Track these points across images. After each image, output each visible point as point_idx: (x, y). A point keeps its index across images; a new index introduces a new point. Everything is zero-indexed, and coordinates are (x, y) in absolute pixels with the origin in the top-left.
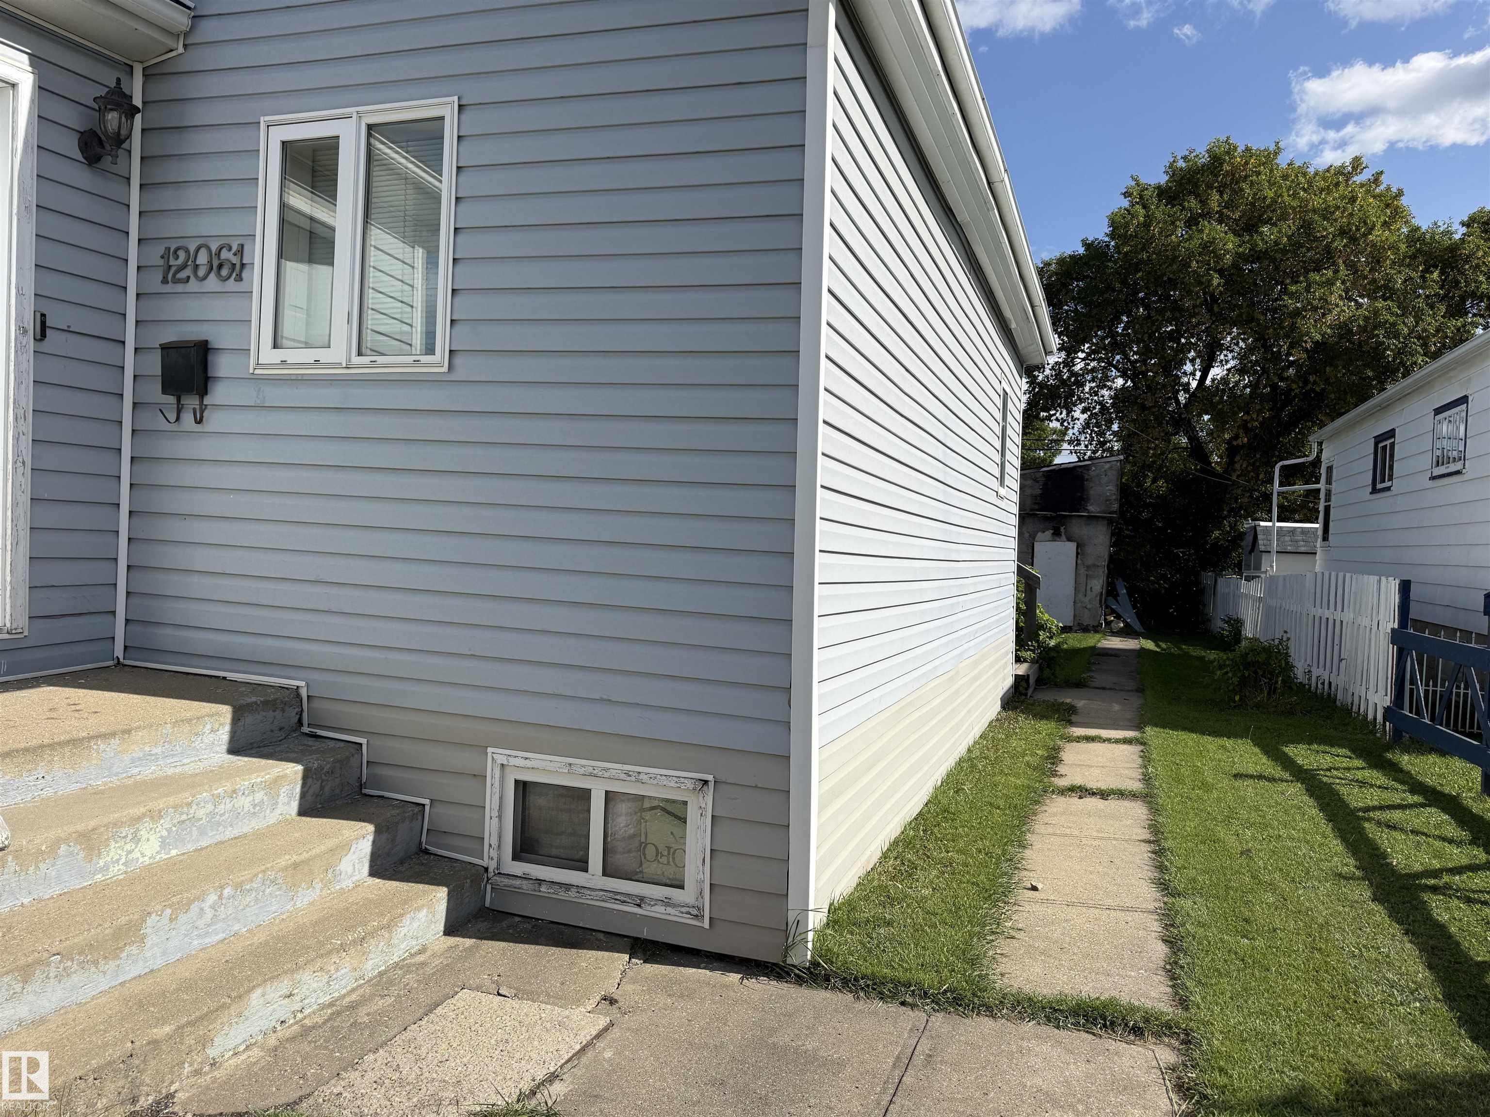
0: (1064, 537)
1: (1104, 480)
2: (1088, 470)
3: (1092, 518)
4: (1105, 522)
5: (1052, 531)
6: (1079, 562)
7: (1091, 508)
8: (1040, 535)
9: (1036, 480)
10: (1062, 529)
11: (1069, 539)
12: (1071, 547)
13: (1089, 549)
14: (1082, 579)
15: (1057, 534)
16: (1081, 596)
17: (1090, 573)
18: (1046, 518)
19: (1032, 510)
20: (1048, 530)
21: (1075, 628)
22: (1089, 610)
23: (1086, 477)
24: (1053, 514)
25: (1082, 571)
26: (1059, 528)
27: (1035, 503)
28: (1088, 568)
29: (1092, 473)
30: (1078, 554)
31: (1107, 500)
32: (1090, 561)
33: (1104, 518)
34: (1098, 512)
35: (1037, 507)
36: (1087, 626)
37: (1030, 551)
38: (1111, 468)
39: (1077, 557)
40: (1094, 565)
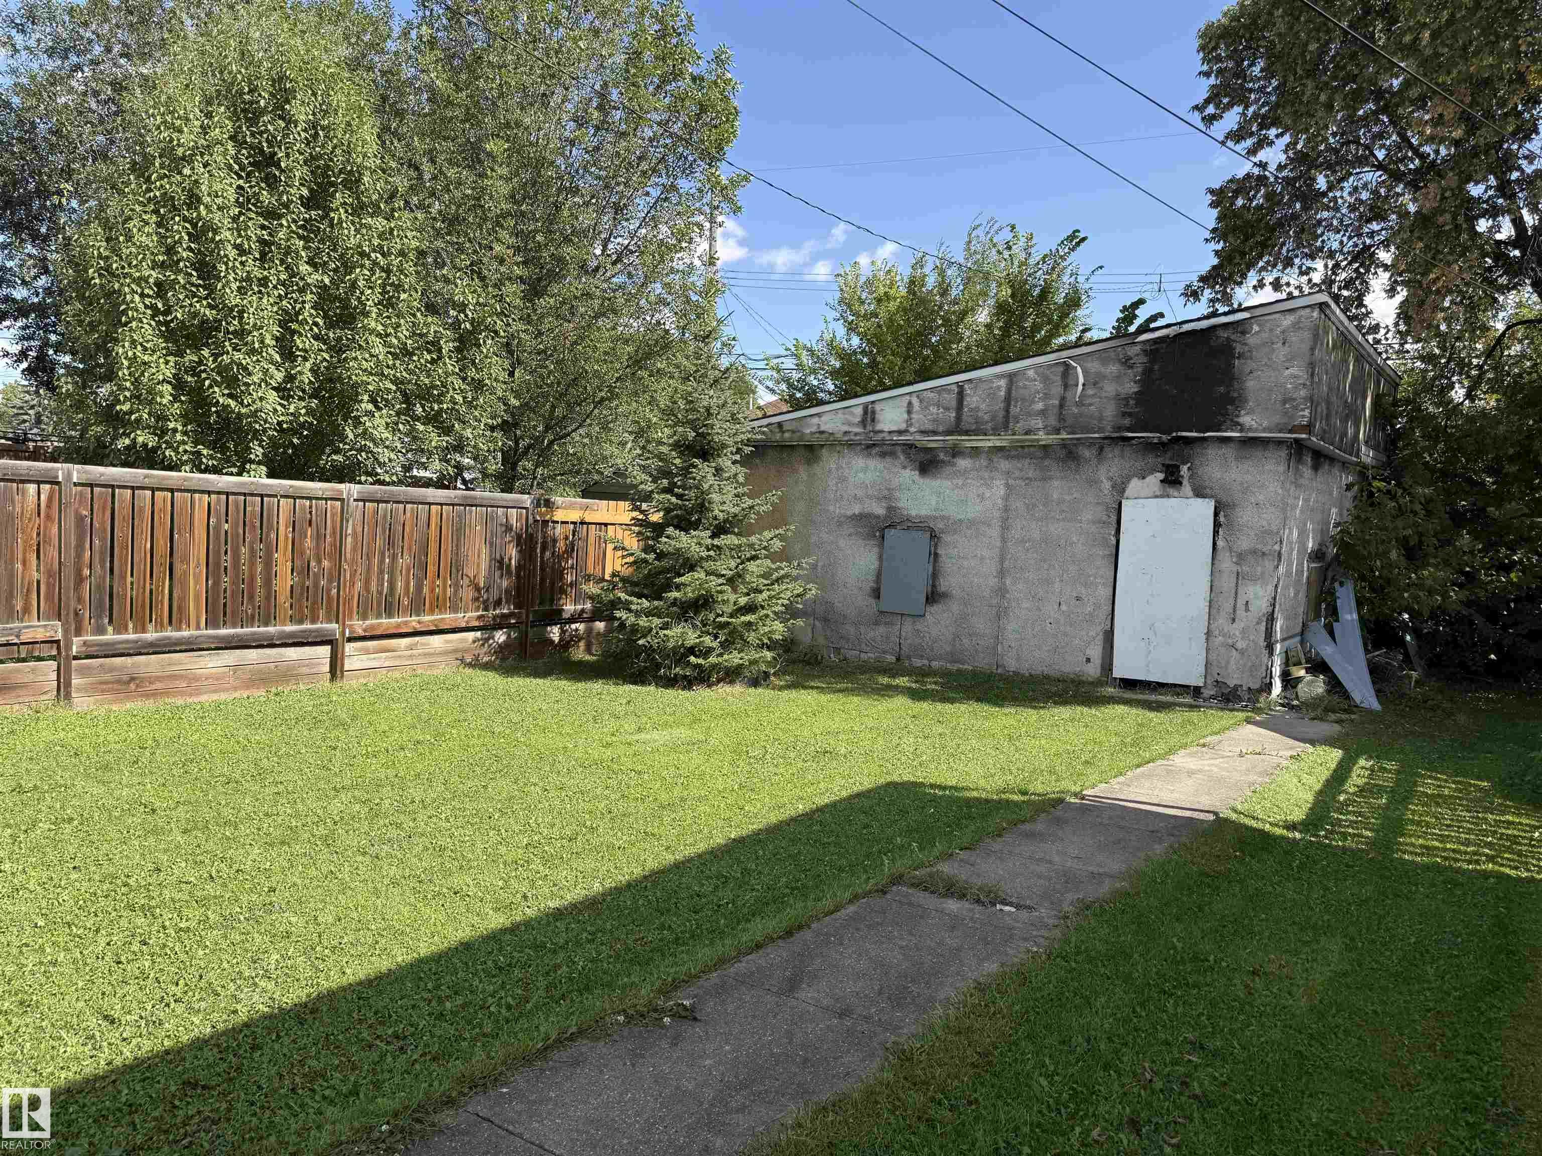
0: (1187, 488)
1: (1281, 352)
2: (1243, 333)
3: (1251, 443)
4: (1283, 453)
5: (1161, 476)
6: (1220, 543)
7: (1246, 420)
8: (1135, 485)
9: (1127, 363)
10: (1184, 469)
11: (1199, 493)
12: (1206, 507)
13: (1246, 516)
14: (1227, 583)
15: (1172, 480)
16: (1222, 621)
17: (1245, 568)
18: (1149, 447)
19: (1119, 429)
20: (1153, 471)
21: (1207, 693)
22: (1242, 652)
23: (1238, 349)
24: (1165, 438)
25: (1227, 563)
26: (1177, 468)
27: (1124, 414)
28: (1241, 558)
29: (1251, 340)
30: (1217, 525)
31: (1284, 402)
32: (1244, 543)
33: (1279, 443)
34: (1264, 430)
35: (1127, 422)
36: (1236, 688)
37: (1114, 518)
38: (1296, 326)
39: (1216, 533)
40: (1254, 552)
